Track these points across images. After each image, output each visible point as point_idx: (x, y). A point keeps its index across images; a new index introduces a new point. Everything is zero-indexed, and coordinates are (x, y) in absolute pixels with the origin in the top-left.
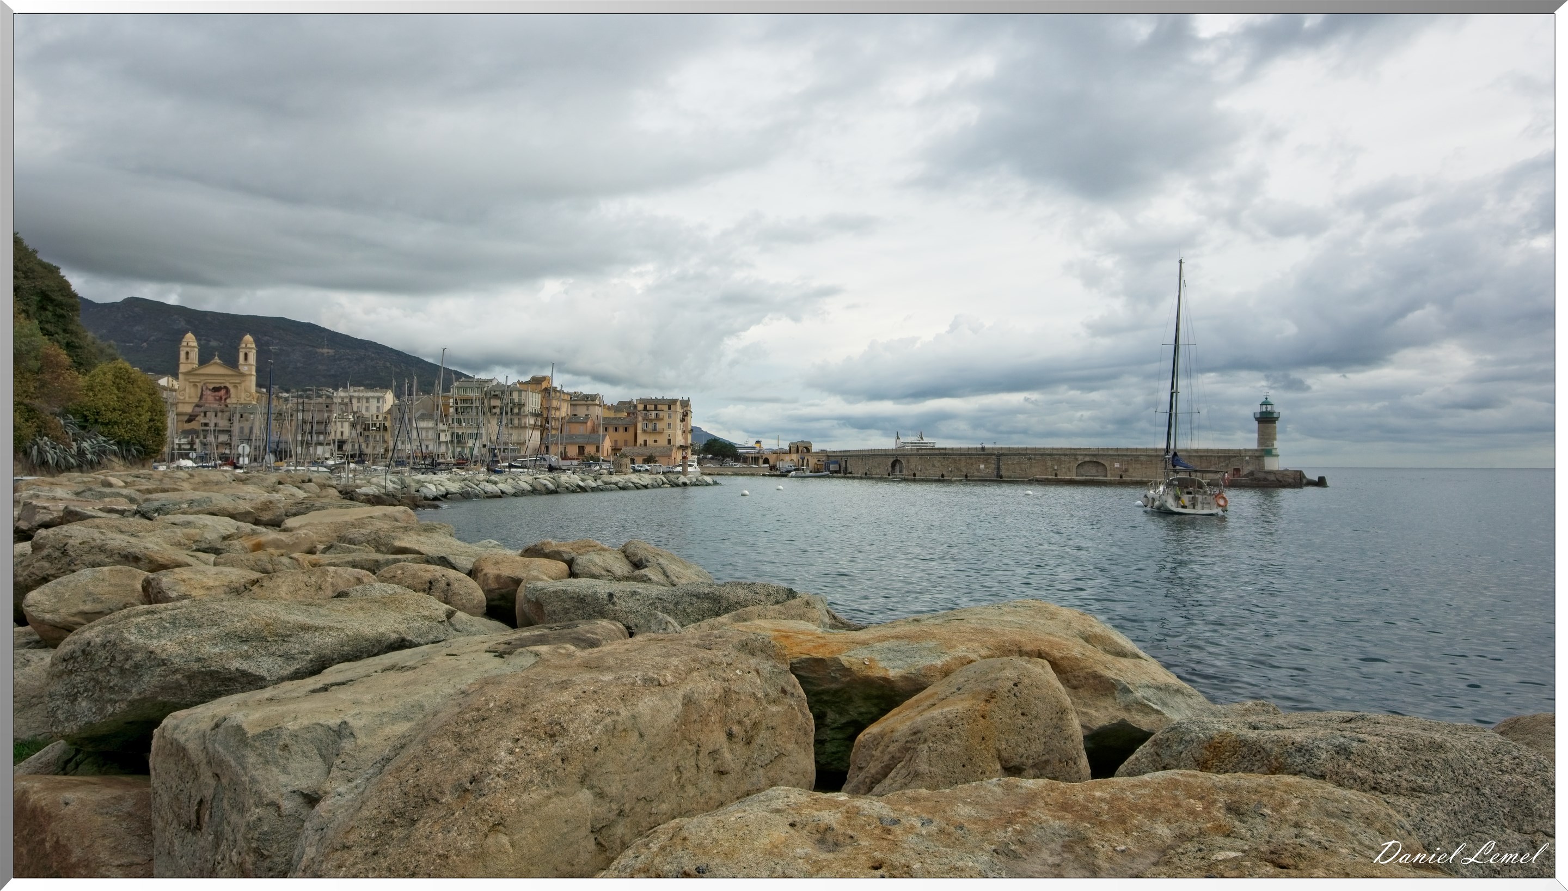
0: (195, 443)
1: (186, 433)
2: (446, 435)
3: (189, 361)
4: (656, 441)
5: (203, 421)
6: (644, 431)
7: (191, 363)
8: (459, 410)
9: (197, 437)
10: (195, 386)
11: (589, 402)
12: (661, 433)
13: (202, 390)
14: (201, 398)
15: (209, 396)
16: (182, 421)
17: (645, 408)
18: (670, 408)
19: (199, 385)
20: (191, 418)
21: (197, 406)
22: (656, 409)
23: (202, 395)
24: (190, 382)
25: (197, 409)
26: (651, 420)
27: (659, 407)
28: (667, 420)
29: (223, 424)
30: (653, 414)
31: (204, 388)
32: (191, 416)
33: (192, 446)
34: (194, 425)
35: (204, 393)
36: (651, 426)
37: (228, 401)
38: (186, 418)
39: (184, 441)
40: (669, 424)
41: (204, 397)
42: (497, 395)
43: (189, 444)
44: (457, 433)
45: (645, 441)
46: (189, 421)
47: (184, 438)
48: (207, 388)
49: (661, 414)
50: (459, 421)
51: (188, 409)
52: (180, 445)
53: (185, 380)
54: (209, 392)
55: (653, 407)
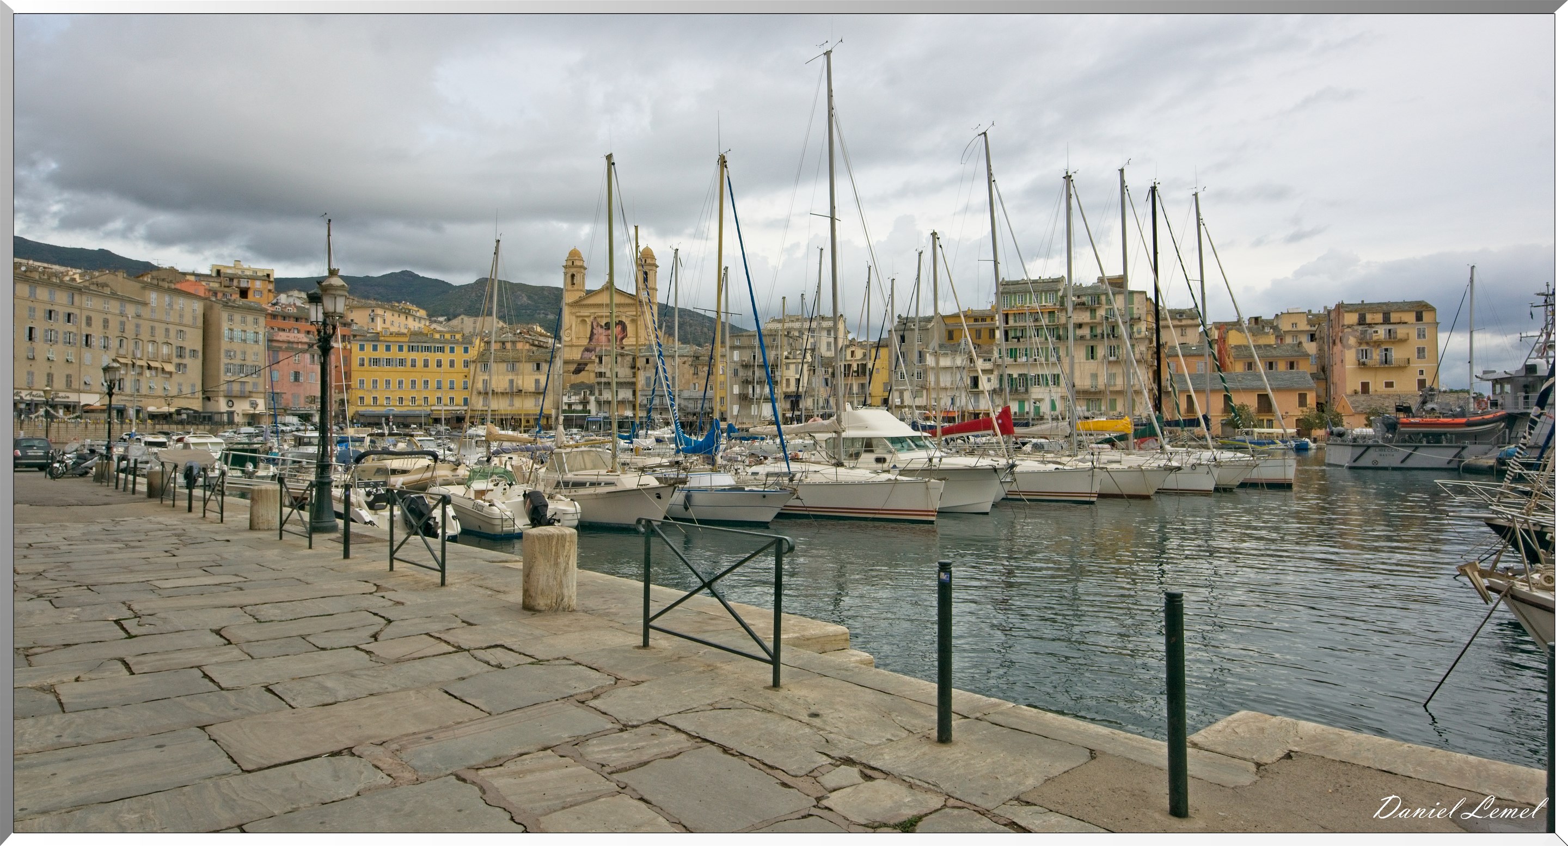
0: (588, 402)
1: (576, 388)
2: (989, 380)
3: (576, 287)
4: (1389, 385)
5: (598, 370)
6: (1362, 365)
7: (577, 290)
8: (1011, 334)
9: (592, 393)
10: (584, 321)
11: (1184, 322)
12: (1403, 366)
13: (593, 328)
14: (591, 339)
15: (601, 334)
16: (568, 372)
17: (1362, 321)
18: (1419, 318)
19: (589, 321)
20: (580, 368)
21: (587, 350)
22: (1387, 320)
23: (592, 334)
24: (577, 317)
25: (587, 354)
26: (1378, 344)
27: (1394, 317)
28: (1415, 343)
29: (624, 372)
30: (1382, 332)
31: (595, 324)
32: (579, 364)
33: (585, 406)
34: (584, 377)
35: (595, 331)
36: (1376, 356)
37: (625, 342)
38: (573, 367)
39: (574, 399)
40: (1421, 351)
41: (596, 337)
42: (1084, 304)
43: (581, 403)
44: (1010, 375)
45: (1365, 386)
46: (578, 371)
47: (575, 394)
48: (598, 325)
49: (1401, 331)
50: (1013, 353)
51: (576, 355)
52: (570, 405)
53: (572, 313)
54: (600, 330)
55: (1379, 317)
